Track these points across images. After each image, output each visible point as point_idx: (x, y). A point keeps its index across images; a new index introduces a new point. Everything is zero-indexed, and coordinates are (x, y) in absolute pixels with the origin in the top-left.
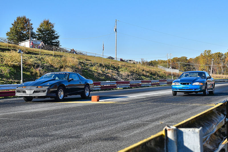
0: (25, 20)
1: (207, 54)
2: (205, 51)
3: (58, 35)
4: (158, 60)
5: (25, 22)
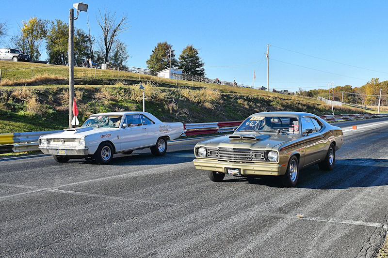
0: (167, 46)
1: (375, 83)
2: (373, 79)
3: (203, 62)
4: (319, 89)
5: (166, 48)
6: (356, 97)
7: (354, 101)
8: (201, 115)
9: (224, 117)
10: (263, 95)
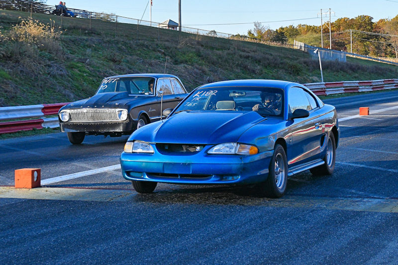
6: (382, 41)
7: (378, 50)
8: (10, 89)
9: (67, 92)
10: (166, 38)
